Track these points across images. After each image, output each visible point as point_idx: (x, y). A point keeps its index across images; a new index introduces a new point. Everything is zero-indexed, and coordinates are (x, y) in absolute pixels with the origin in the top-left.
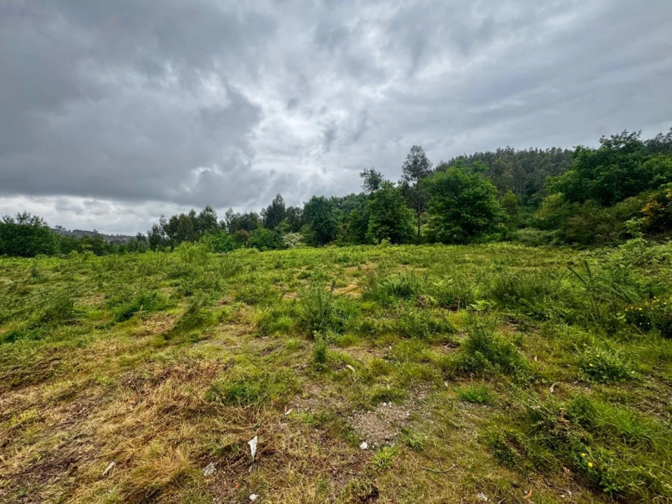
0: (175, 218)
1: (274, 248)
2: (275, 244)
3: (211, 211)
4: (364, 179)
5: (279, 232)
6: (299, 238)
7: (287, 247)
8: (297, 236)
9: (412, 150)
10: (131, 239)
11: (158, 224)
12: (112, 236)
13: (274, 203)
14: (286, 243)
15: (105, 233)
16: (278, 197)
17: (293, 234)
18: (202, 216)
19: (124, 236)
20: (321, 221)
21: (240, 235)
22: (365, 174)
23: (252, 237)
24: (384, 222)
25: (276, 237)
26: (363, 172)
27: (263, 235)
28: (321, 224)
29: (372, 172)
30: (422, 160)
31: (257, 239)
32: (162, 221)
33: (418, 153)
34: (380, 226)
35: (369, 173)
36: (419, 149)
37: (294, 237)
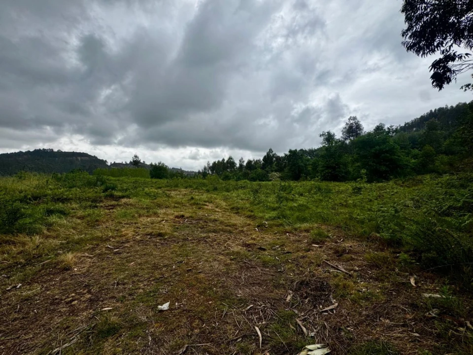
0: (215, 163)
1: (263, 180)
3: (232, 159)
4: (322, 138)
5: (267, 172)
6: (278, 176)
7: (271, 180)
8: (277, 174)
9: (349, 119)
10: (195, 173)
11: (206, 166)
12: (188, 172)
13: (267, 153)
14: (271, 178)
15: (185, 170)
16: (270, 150)
17: (275, 173)
18: (227, 161)
19: (193, 172)
20: (294, 165)
21: (245, 173)
22: (323, 135)
23: (252, 174)
24: (328, 167)
25: (265, 174)
26: (321, 134)
27: (258, 173)
28: (294, 167)
29: (329, 133)
30: (357, 126)
31: (254, 175)
32: (208, 164)
33: (354, 122)
34: (326, 169)
35: (326, 134)
36: (355, 118)
37: (276, 175)
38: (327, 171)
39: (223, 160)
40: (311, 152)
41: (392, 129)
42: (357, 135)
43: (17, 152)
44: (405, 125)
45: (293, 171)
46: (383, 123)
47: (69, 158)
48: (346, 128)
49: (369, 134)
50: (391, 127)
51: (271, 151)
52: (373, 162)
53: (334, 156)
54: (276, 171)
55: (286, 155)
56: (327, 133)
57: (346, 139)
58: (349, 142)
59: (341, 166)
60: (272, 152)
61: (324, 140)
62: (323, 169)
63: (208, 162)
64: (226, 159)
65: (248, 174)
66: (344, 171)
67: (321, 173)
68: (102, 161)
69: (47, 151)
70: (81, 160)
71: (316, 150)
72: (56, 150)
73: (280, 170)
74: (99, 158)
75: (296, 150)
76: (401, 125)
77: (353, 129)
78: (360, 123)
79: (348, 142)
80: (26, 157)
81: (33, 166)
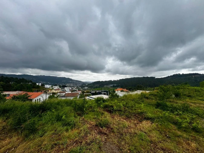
47: (188, 77)
69: (178, 75)
70: (195, 77)
80: (170, 78)
81: (173, 81)
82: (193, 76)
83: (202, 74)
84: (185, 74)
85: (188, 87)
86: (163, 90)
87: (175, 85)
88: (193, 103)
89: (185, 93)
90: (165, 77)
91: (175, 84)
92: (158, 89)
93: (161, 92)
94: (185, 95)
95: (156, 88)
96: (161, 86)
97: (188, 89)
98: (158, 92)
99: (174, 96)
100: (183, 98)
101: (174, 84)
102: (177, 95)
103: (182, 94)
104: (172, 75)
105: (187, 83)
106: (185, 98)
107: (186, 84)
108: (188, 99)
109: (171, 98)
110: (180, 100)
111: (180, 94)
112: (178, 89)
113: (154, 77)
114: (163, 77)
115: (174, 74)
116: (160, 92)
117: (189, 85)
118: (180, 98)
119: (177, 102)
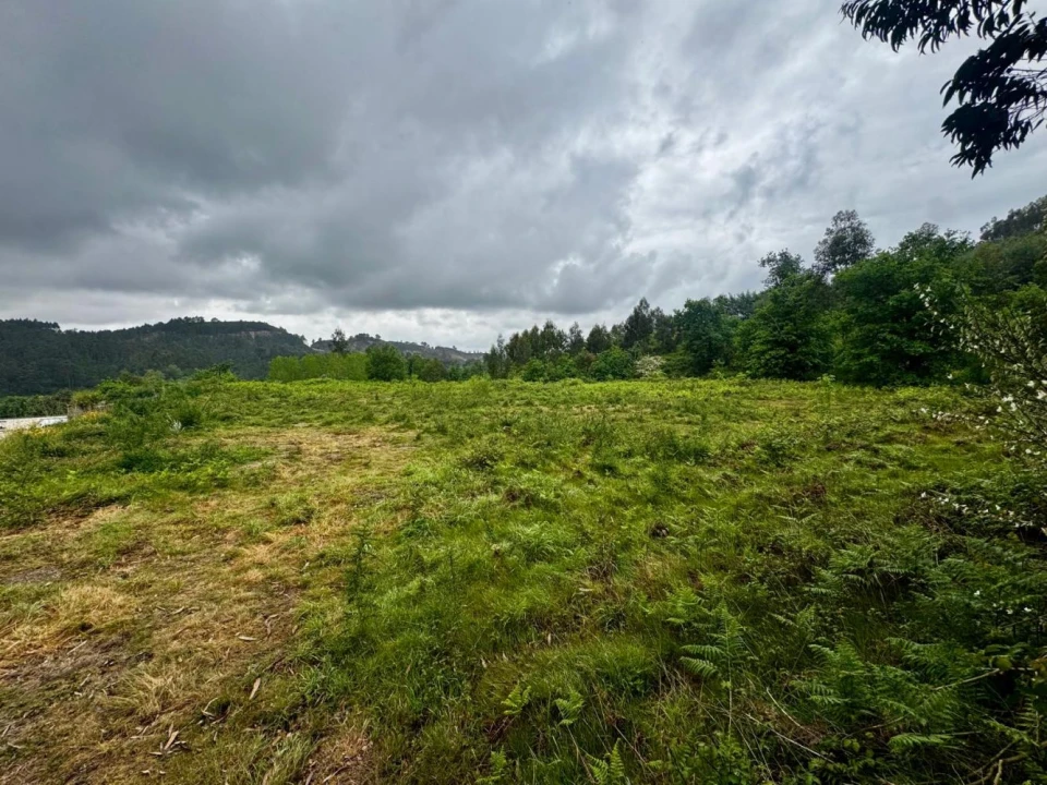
0: (516, 336)
1: (623, 377)
2: (625, 372)
3: (552, 327)
4: (768, 268)
5: (634, 354)
6: (658, 364)
7: (640, 376)
8: (658, 360)
9: (835, 219)
11: (496, 344)
12: (470, 354)
13: (635, 311)
14: (639, 371)
16: (641, 302)
17: (652, 358)
18: (542, 333)
20: (698, 337)
21: (583, 358)
22: (769, 261)
23: (598, 361)
24: (777, 343)
25: (628, 361)
26: (765, 258)
27: (611, 359)
28: (697, 342)
29: (784, 256)
30: (855, 237)
31: (603, 364)
32: (500, 342)
33: (848, 224)
34: (771, 349)
35: (778, 258)
36: (851, 216)
37: (652, 363)
38: (773, 353)
39: (535, 329)
40: (746, 303)
41: (952, 242)
42: (856, 257)
43: (140, 326)
44: (1011, 217)
45: (696, 352)
46: (931, 222)
47: (233, 335)
48: (825, 241)
49: (885, 257)
50: (948, 235)
51: (644, 304)
52: (893, 332)
53: (793, 316)
54: (656, 352)
55: (679, 314)
56: (781, 255)
57: (825, 270)
58: (833, 280)
59: (812, 339)
60: (648, 306)
61: (772, 274)
62: (764, 347)
63: (500, 336)
64: (541, 328)
65: (589, 361)
66: (818, 351)
67: (759, 358)
68: (296, 336)
69: (193, 323)
70: (257, 337)
71: (757, 298)
72: (208, 319)
73: (667, 348)
74: (289, 332)
75: (705, 301)
76: (998, 220)
77: (846, 244)
78: (866, 228)
79: (830, 278)
80: (155, 335)
81: (169, 353)
82: (253, 334)
83: (278, 326)
84: (222, 320)
85: (229, 384)
86: (131, 408)
87: (181, 373)
88: (232, 437)
89: (216, 410)
90: (127, 326)
91: (182, 368)
92: (95, 400)
93: (121, 416)
94: (214, 417)
95: (77, 396)
96: (112, 385)
97: (228, 390)
98: (105, 421)
99: (177, 425)
100: (207, 426)
101: (173, 367)
102: (189, 421)
103: (204, 415)
104: (165, 321)
105: (228, 367)
106: (214, 426)
107: (224, 369)
108: (221, 430)
109: (169, 436)
110: (199, 435)
111: (199, 415)
112: (195, 392)
113: (48, 325)
114: (113, 328)
115: (176, 317)
116: (115, 420)
117: (232, 376)
118: (197, 429)
119: (188, 442)
